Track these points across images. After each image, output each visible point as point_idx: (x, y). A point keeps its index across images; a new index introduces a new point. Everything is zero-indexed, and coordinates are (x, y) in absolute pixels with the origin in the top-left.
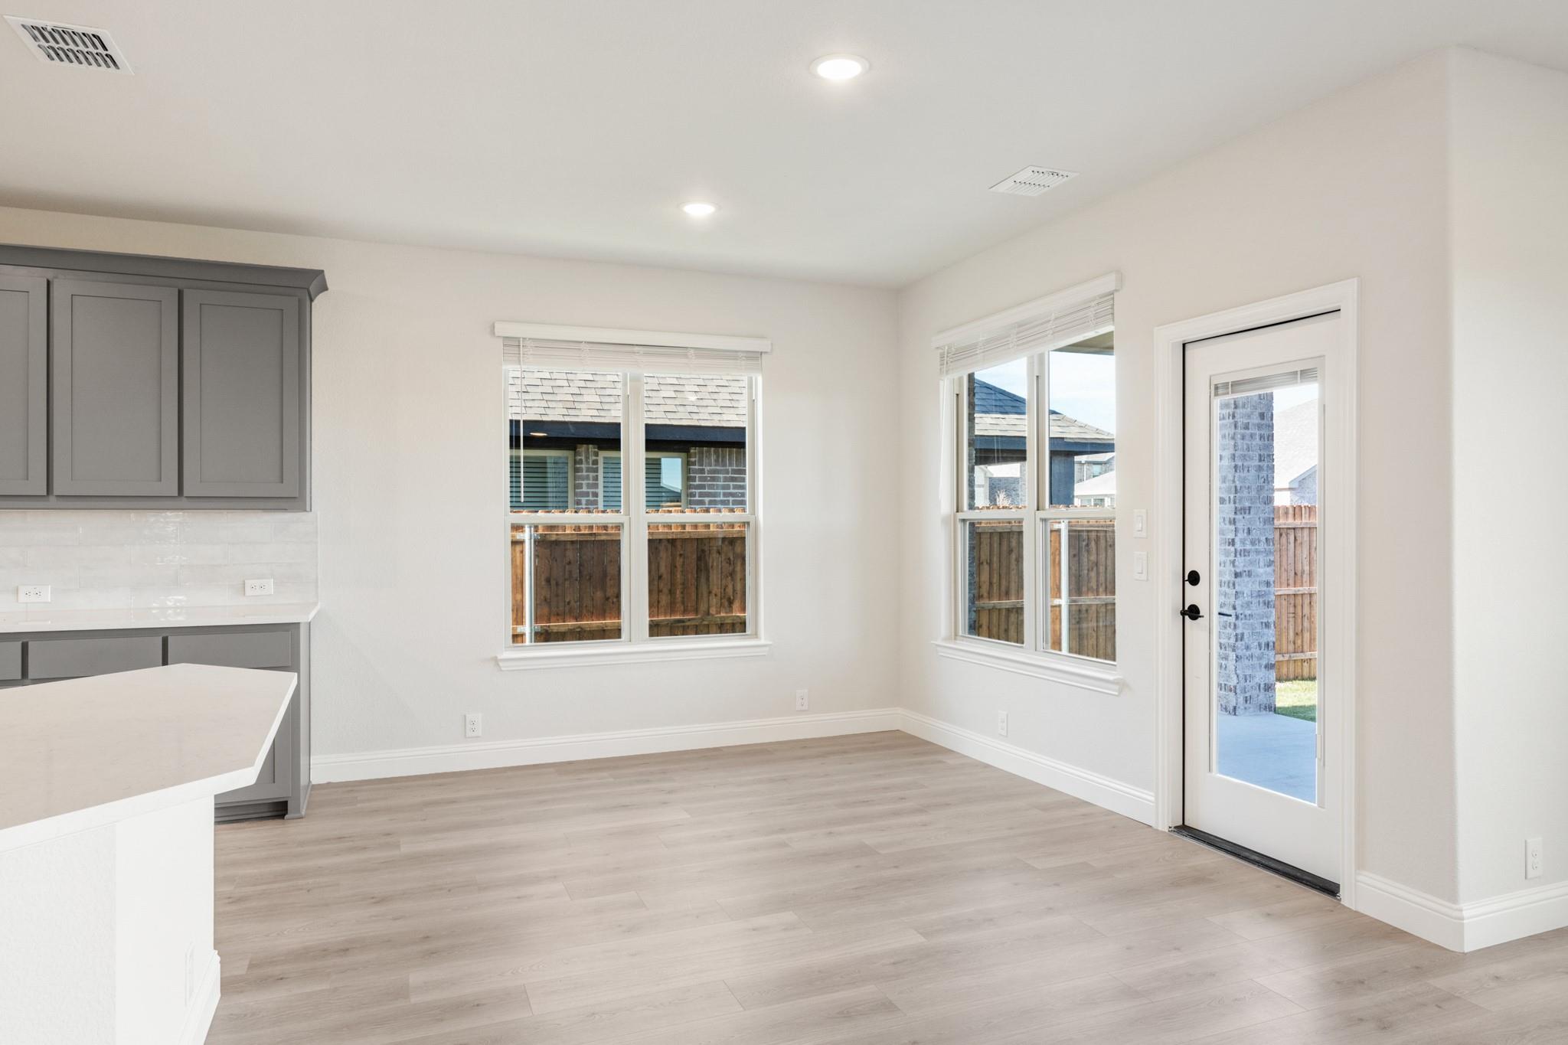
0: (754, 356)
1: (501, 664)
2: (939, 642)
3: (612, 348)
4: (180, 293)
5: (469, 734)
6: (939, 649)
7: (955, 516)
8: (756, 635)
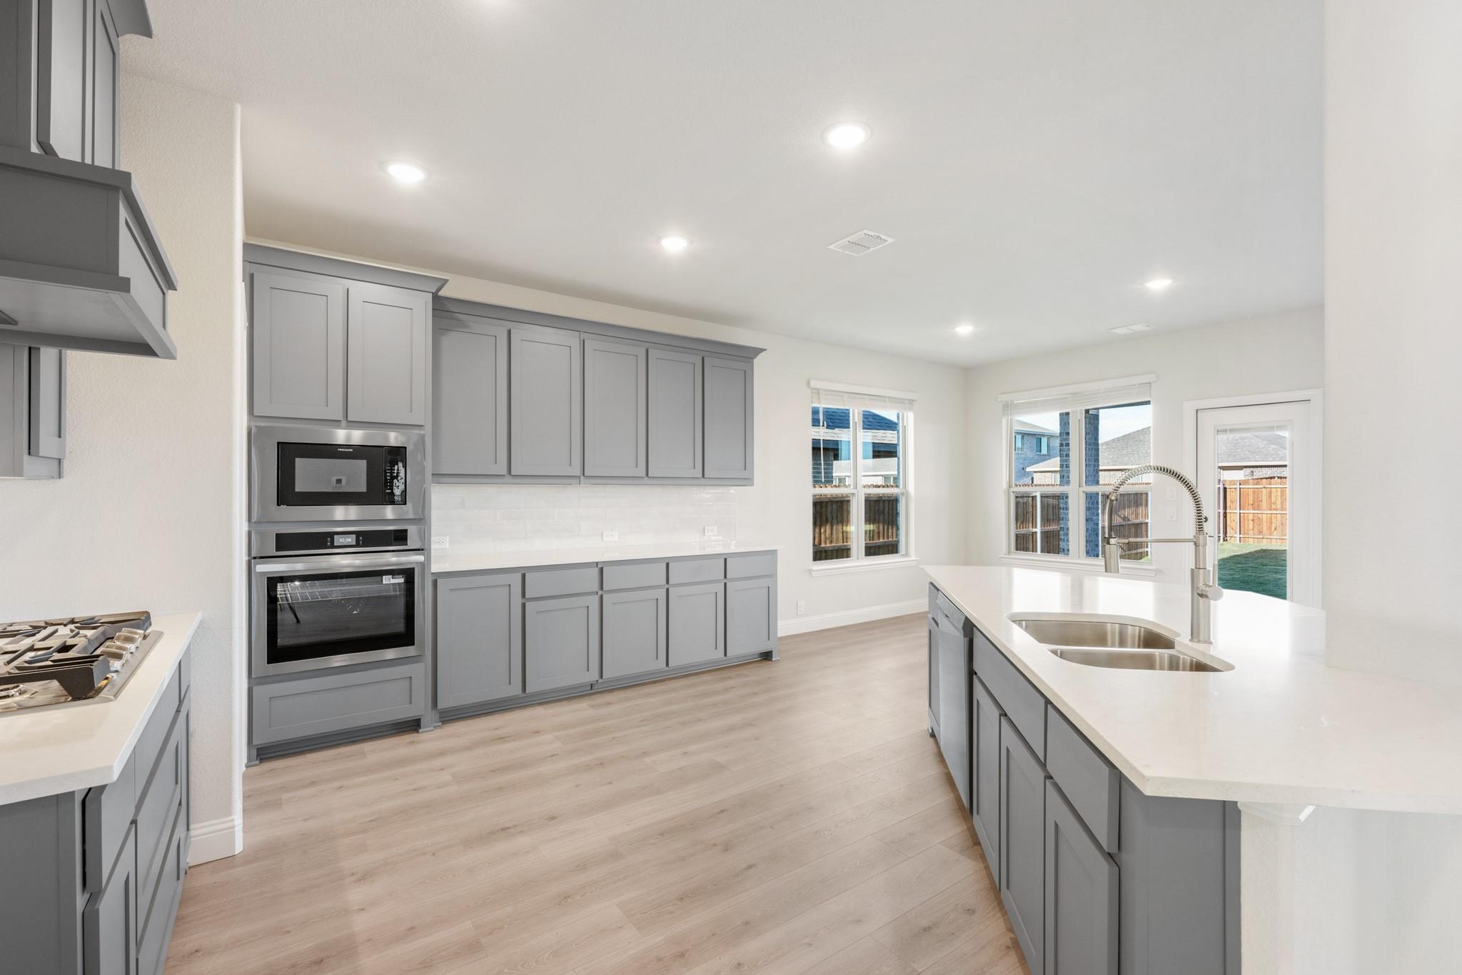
0: (911, 402)
1: (813, 573)
2: (1003, 556)
3: (856, 396)
4: (703, 359)
5: (799, 613)
6: (1002, 559)
7: (1009, 490)
8: (907, 555)
